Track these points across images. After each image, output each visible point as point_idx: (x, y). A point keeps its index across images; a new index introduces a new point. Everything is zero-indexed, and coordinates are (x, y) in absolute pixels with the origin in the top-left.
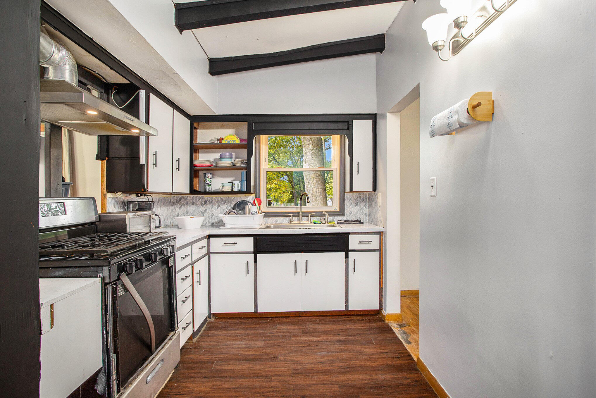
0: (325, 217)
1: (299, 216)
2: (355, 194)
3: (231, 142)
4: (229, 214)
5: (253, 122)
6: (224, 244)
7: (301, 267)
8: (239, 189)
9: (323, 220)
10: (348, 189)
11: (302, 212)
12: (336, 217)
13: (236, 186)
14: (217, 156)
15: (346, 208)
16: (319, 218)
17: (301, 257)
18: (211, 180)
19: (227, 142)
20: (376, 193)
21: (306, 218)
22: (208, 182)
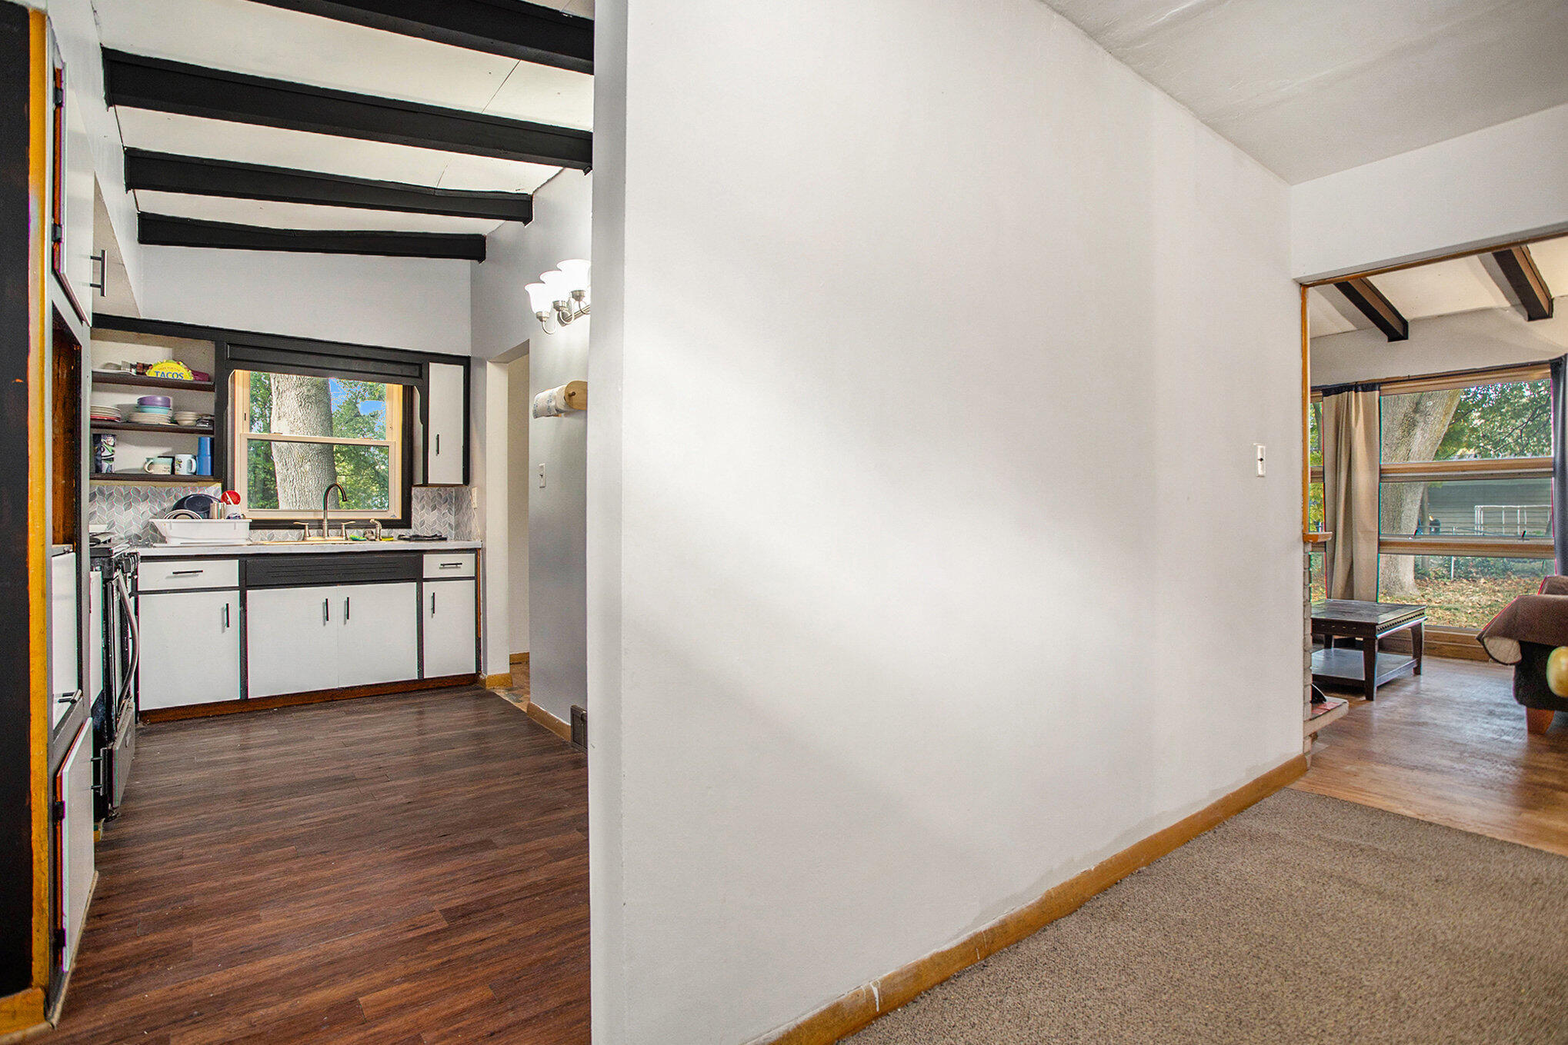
0: (374, 530)
1: (321, 527)
2: (430, 489)
3: (170, 376)
4: (175, 518)
5: (228, 344)
6: (174, 573)
7: (337, 610)
8: (194, 470)
9: (370, 534)
10: (419, 480)
11: (328, 520)
12: (394, 530)
13: (185, 465)
14: (131, 399)
15: (413, 514)
16: (362, 531)
17: (336, 594)
18: (113, 448)
19: (159, 376)
20: (468, 488)
21: (335, 531)
22: (106, 453)
